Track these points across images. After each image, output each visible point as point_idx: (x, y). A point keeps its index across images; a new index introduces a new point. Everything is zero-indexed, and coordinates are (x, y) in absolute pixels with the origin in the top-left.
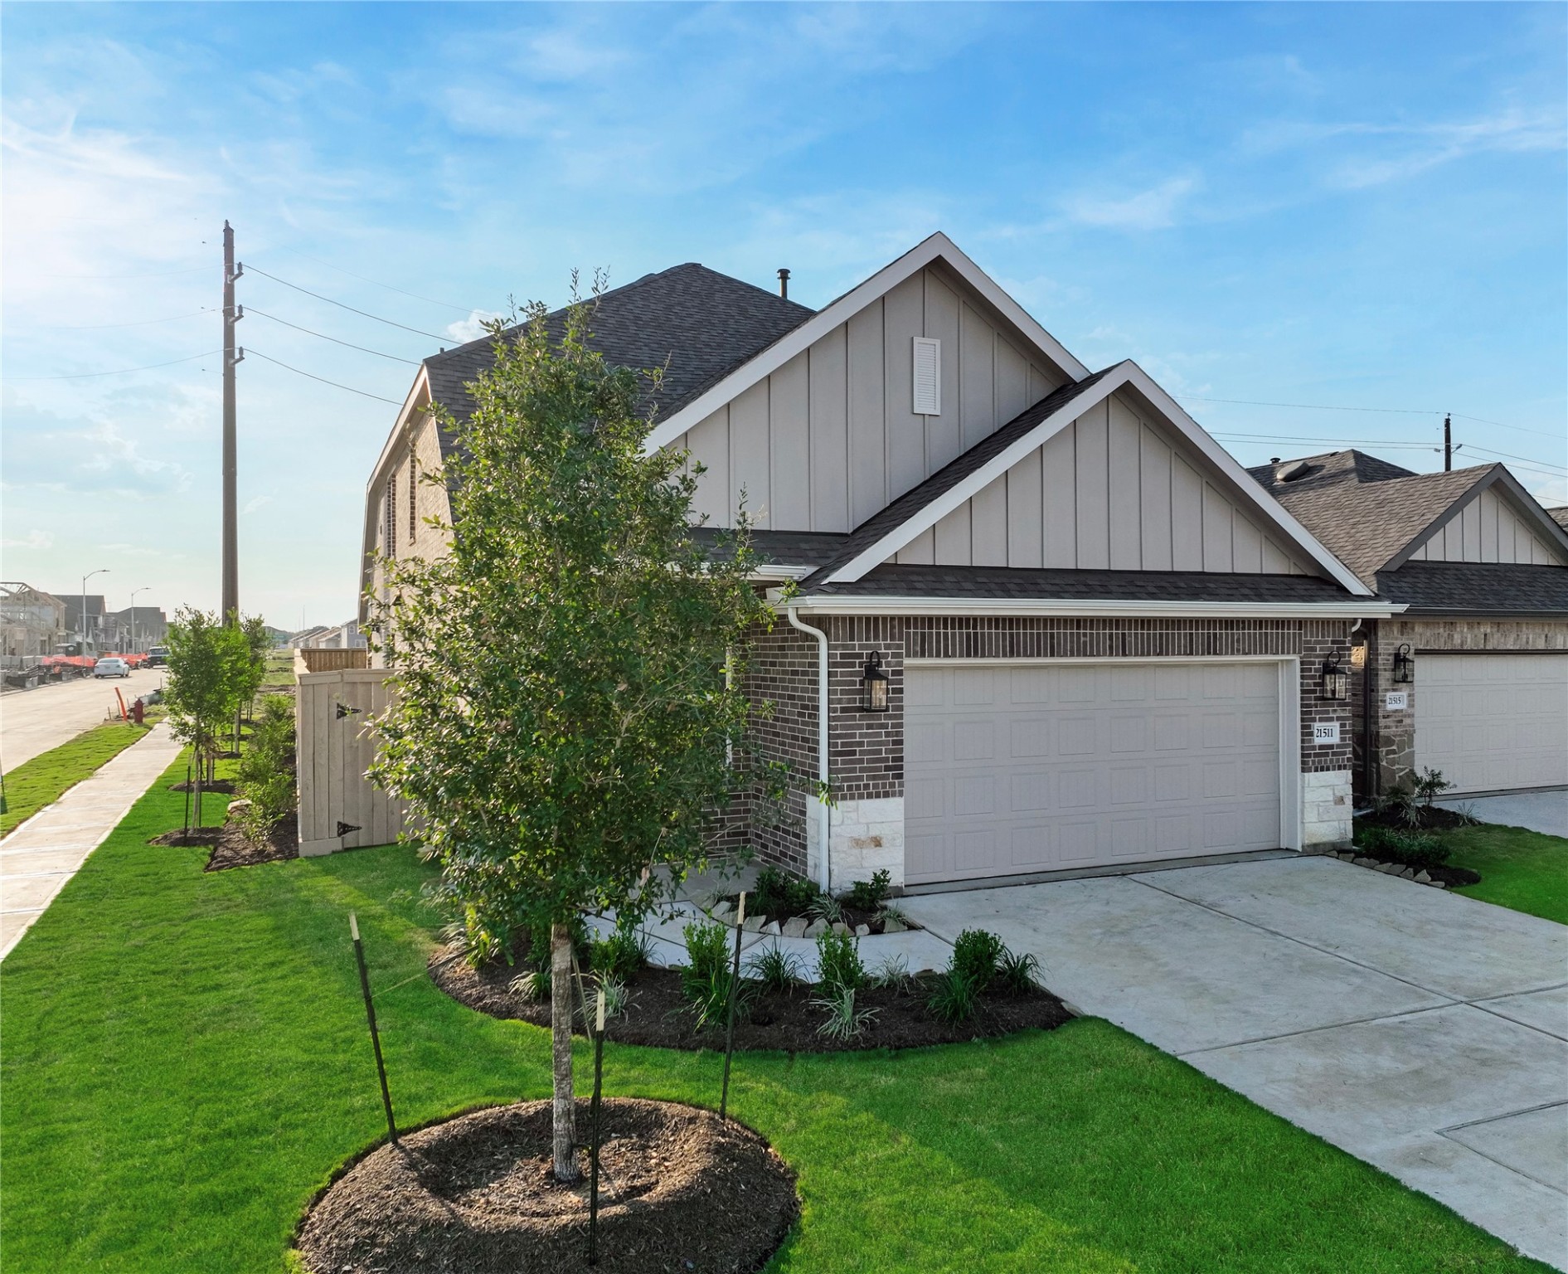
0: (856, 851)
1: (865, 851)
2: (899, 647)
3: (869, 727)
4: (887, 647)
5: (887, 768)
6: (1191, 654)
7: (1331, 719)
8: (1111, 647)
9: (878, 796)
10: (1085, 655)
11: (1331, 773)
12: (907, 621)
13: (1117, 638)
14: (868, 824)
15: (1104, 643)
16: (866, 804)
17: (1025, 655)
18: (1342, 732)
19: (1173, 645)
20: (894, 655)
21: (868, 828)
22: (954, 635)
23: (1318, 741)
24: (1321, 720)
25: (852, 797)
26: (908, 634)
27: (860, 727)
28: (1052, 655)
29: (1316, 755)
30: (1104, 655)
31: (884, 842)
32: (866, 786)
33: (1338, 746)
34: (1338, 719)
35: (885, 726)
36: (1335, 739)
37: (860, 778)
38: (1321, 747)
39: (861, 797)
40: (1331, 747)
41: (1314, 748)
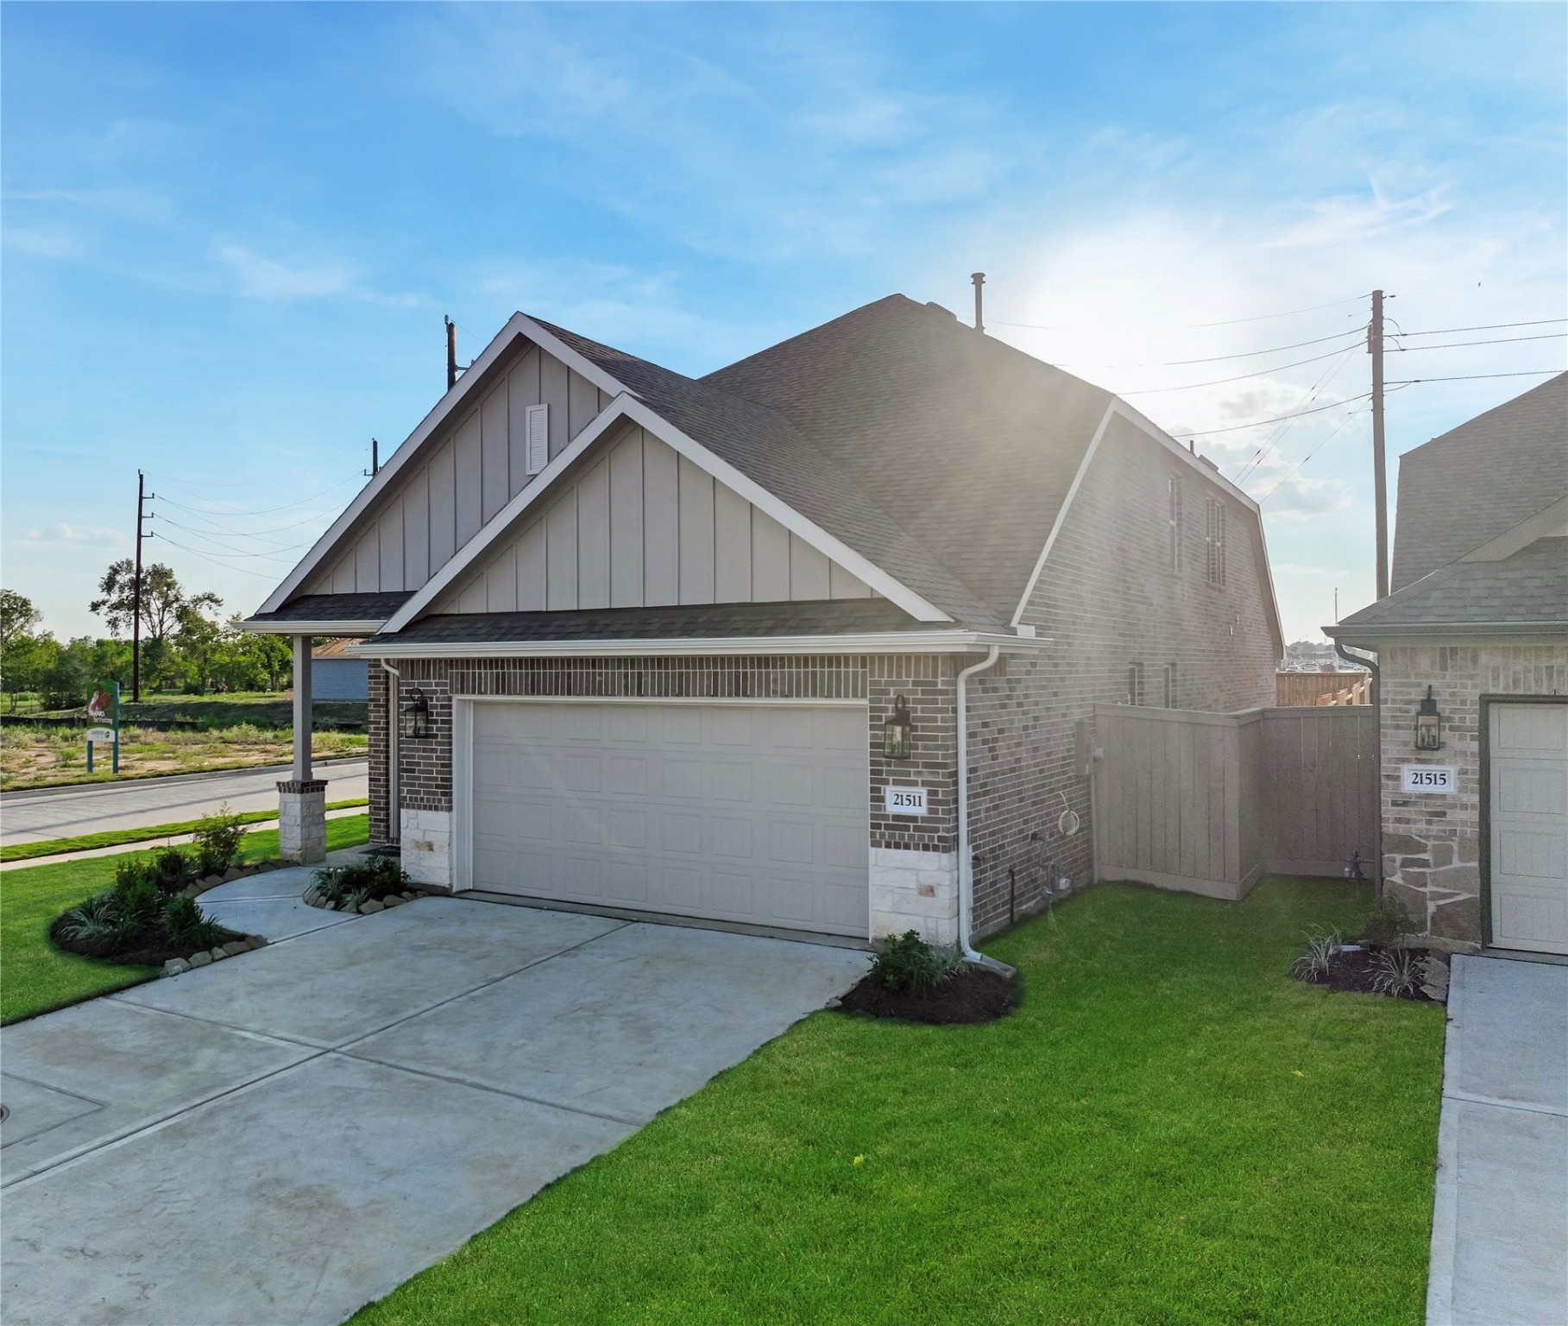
0: (415, 851)
1: (422, 852)
2: (445, 684)
3: (425, 750)
4: (437, 685)
5: (437, 787)
6: (715, 694)
7: (914, 784)
8: (626, 687)
9: (430, 809)
10: (600, 694)
11: (912, 853)
12: (451, 662)
13: (633, 677)
14: (425, 830)
15: (619, 682)
16: (422, 813)
17: (545, 694)
18: (930, 802)
19: (695, 686)
20: (443, 692)
21: (424, 834)
22: (486, 674)
23: (891, 808)
24: (896, 783)
25: (413, 808)
26: (452, 673)
27: (418, 750)
28: (569, 694)
29: (887, 827)
30: (620, 694)
31: (434, 847)
32: (422, 799)
33: (924, 819)
34: (924, 784)
35: (434, 751)
36: (921, 811)
37: (418, 792)
38: (896, 817)
39: (419, 808)
40: (914, 819)
41: (885, 817)
